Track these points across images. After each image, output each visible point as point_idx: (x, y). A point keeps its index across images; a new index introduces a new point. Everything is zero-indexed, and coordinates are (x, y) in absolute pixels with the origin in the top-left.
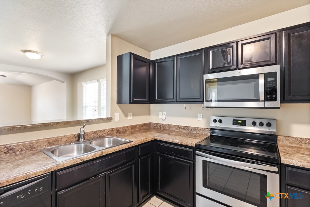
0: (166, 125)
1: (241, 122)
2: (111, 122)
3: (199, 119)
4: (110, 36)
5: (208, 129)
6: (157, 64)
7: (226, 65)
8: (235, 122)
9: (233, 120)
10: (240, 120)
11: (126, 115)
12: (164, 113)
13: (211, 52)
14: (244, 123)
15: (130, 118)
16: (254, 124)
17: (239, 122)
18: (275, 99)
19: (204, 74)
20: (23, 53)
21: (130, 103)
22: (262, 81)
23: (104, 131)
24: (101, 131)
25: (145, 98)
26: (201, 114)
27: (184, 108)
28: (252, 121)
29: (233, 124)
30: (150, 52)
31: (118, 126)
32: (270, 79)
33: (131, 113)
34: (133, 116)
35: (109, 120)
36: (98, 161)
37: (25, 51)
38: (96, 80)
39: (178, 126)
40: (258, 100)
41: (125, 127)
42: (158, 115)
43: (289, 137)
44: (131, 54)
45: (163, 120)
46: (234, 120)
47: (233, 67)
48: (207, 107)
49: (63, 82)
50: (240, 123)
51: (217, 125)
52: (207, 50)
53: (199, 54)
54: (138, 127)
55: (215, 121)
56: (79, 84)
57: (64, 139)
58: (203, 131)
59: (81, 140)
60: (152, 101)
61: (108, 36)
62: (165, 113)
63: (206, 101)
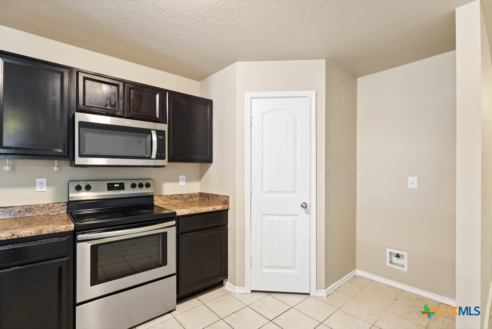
1: (118, 185)
3: (38, 189)
5: (60, 204)
7: (109, 107)
8: (111, 187)
9: (108, 184)
10: (117, 184)
14: (122, 187)
16: (133, 186)
17: (115, 185)
18: (164, 158)
19: (76, 111)
22: (155, 137)
26: (44, 179)
28: (130, 183)
29: (109, 190)
32: (159, 137)
40: (150, 158)
43: (162, 195)
47: (118, 113)
50: (117, 187)
55: (78, 188)
58: (50, 209)
63: (81, 156)
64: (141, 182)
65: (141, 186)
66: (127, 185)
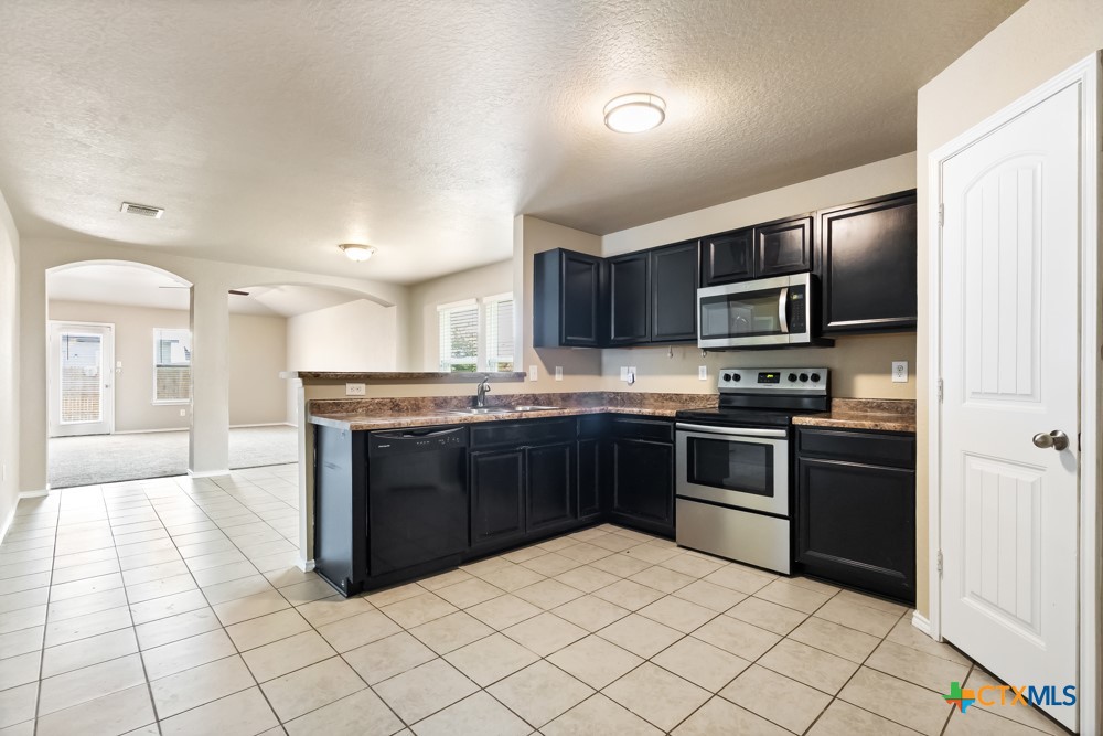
0: (635, 394)
1: (771, 376)
2: (523, 381)
3: (700, 378)
4: (522, 216)
5: (715, 396)
6: (613, 266)
10: (771, 374)
11: (552, 372)
12: (631, 368)
13: (712, 246)
14: (776, 378)
15: (559, 377)
16: (792, 378)
17: (768, 376)
18: (803, 330)
19: (701, 287)
20: (340, 250)
21: (561, 344)
22: (783, 300)
23: (512, 396)
24: (507, 396)
25: (590, 336)
26: (705, 367)
27: (669, 355)
28: (788, 373)
29: (759, 382)
30: (601, 235)
31: (537, 391)
32: (795, 297)
33: (561, 368)
34: (565, 373)
35: (521, 377)
36: (516, 426)
37: (346, 246)
38: (474, 300)
39: (660, 394)
40: (779, 332)
41: (549, 394)
42: (618, 374)
44: (561, 250)
45: (630, 384)
46: (760, 374)
47: (748, 275)
48: (705, 349)
49: (386, 306)
50: (770, 378)
51: (732, 385)
52: (706, 240)
53: (691, 248)
54: (574, 397)
55: (727, 378)
56: (427, 309)
57: (455, 402)
58: (708, 400)
59: (480, 404)
60: (603, 342)
61: (516, 216)
62: (634, 369)
63: (703, 338)
64: (803, 371)
65: (804, 378)
66: (784, 377)
